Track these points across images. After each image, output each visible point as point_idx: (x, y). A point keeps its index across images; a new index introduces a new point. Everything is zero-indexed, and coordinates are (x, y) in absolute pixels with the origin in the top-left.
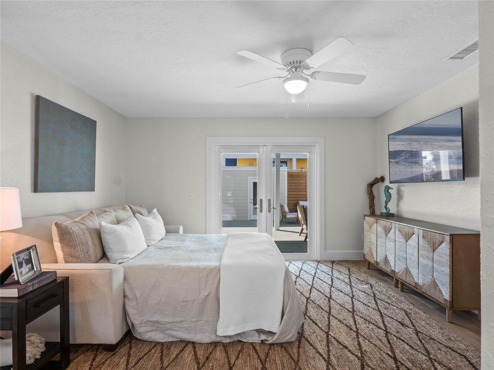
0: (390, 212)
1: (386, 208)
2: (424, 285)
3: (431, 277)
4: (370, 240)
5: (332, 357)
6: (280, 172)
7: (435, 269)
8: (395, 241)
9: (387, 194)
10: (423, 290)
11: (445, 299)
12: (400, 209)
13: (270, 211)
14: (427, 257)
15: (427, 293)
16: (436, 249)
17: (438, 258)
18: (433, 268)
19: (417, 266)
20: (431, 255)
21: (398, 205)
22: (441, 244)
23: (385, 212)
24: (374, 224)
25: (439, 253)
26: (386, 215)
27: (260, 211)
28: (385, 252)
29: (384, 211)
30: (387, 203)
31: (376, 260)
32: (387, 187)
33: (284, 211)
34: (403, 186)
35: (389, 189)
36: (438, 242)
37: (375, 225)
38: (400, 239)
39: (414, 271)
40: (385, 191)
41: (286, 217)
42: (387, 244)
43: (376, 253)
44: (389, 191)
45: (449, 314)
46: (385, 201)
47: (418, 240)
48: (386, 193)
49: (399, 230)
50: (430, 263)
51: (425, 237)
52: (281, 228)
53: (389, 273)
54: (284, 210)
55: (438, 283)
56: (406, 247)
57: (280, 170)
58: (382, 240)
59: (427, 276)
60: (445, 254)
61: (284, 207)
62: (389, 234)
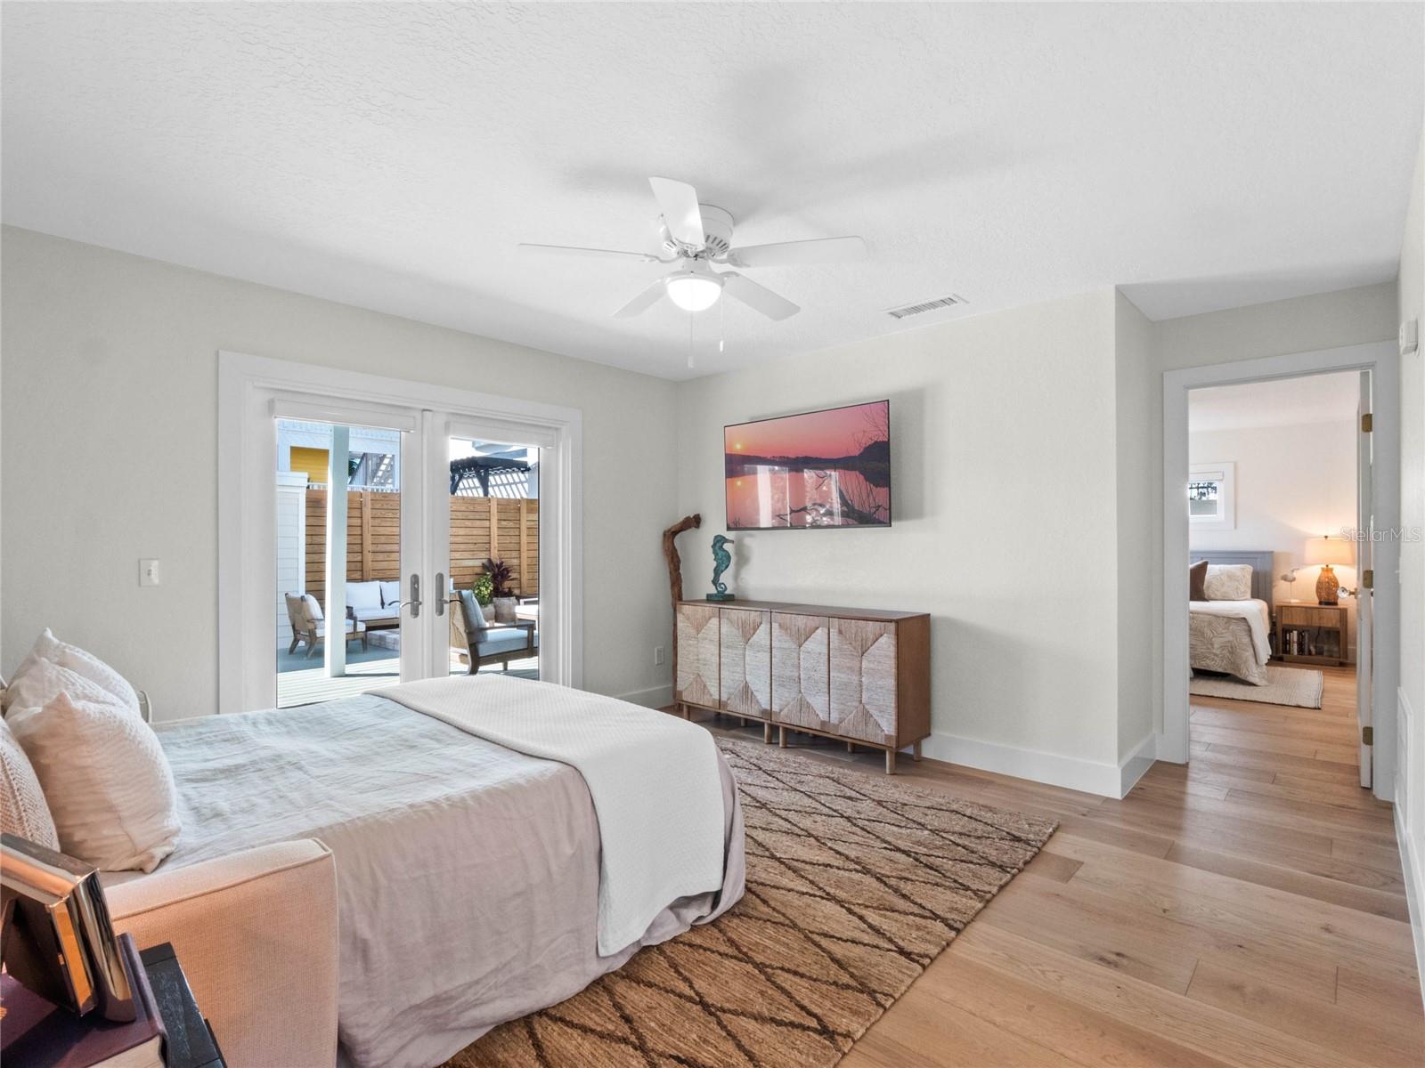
0: (726, 592)
1: (715, 582)
2: (841, 722)
3: (856, 704)
4: (696, 658)
5: (828, 889)
6: (279, 490)
7: (864, 687)
8: (771, 648)
9: (720, 553)
10: (840, 732)
11: (886, 735)
12: (740, 584)
13: (441, 612)
14: (849, 668)
15: (850, 735)
16: (866, 651)
17: (872, 666)
18: (861, 686)
19: (826, 690)
20: (856, 664)
21: (736, 576)
22: (877, 640)
23: (716, 592)
24: (710, 618)
25: (874, 656)
26: (721, 599)
27: (412, 613)
28: (743, 675)
29: (713, 590)
30: (717, 572)
31: (717, 697)
32: (719, 538)
33: (309, 618)
34: (751, 536)
35: (723, 544)
36: (871, 637)
37: (715, 621)
38: (782, 641)
39: (818, 702)
40: (713, 546)
41: (315, 634)
42: (747, 658)
43: (718, 681)
44: (724, 547)
45: (891, 761)
46: (715, 570)
47: (829, 638)
48: (718, 551)
49: (781, 626)
50: (854, 677)
51: (844, 632)
52: (350, 669)
53: (756, 719)
54: (309, 610)
55: (871, 711)
56: (799, 657)
57: (278, 483)
58: (735, 652)
59: (849, 704)
60: (887, 656)
61: (308, 605)
62: (755, 636)
